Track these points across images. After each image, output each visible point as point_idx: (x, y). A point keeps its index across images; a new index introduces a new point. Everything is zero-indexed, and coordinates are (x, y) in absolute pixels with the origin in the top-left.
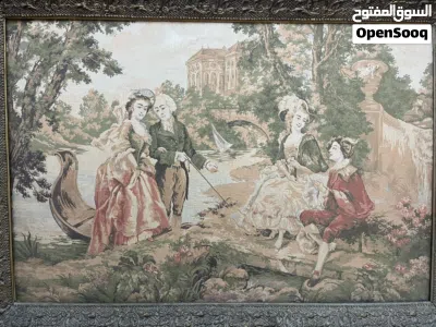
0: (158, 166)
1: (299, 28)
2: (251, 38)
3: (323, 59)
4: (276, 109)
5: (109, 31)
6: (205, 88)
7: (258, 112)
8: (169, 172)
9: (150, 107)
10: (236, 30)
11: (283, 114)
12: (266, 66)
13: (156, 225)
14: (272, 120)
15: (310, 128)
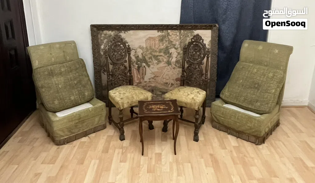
0: (138, 67)
1: (175, 31)
2: (162, 34)
3: (181, 39)
4: (169, 52)
5: (124, 33)
6: (150, 47)
7: (164, 53)
8: (141, 68)
9: (136, 52)
10: (158, 32)
11: (171, 54)
12: (166, 41)
13: (138, 81)
14: (168, 55)
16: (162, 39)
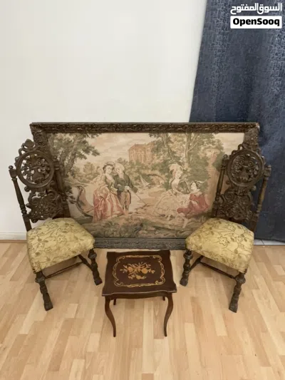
1: (180, 135)
2: (157, 140)
3: (191, 148)
4: (169, 170)
5: (92, 137)
6: (137, 161)
7: (160, 170)
9: (113, 169)
10: (151, 136)
12: (164, 151)
14: (166, 174)
15: (183, 177)
16: (157, 148)
